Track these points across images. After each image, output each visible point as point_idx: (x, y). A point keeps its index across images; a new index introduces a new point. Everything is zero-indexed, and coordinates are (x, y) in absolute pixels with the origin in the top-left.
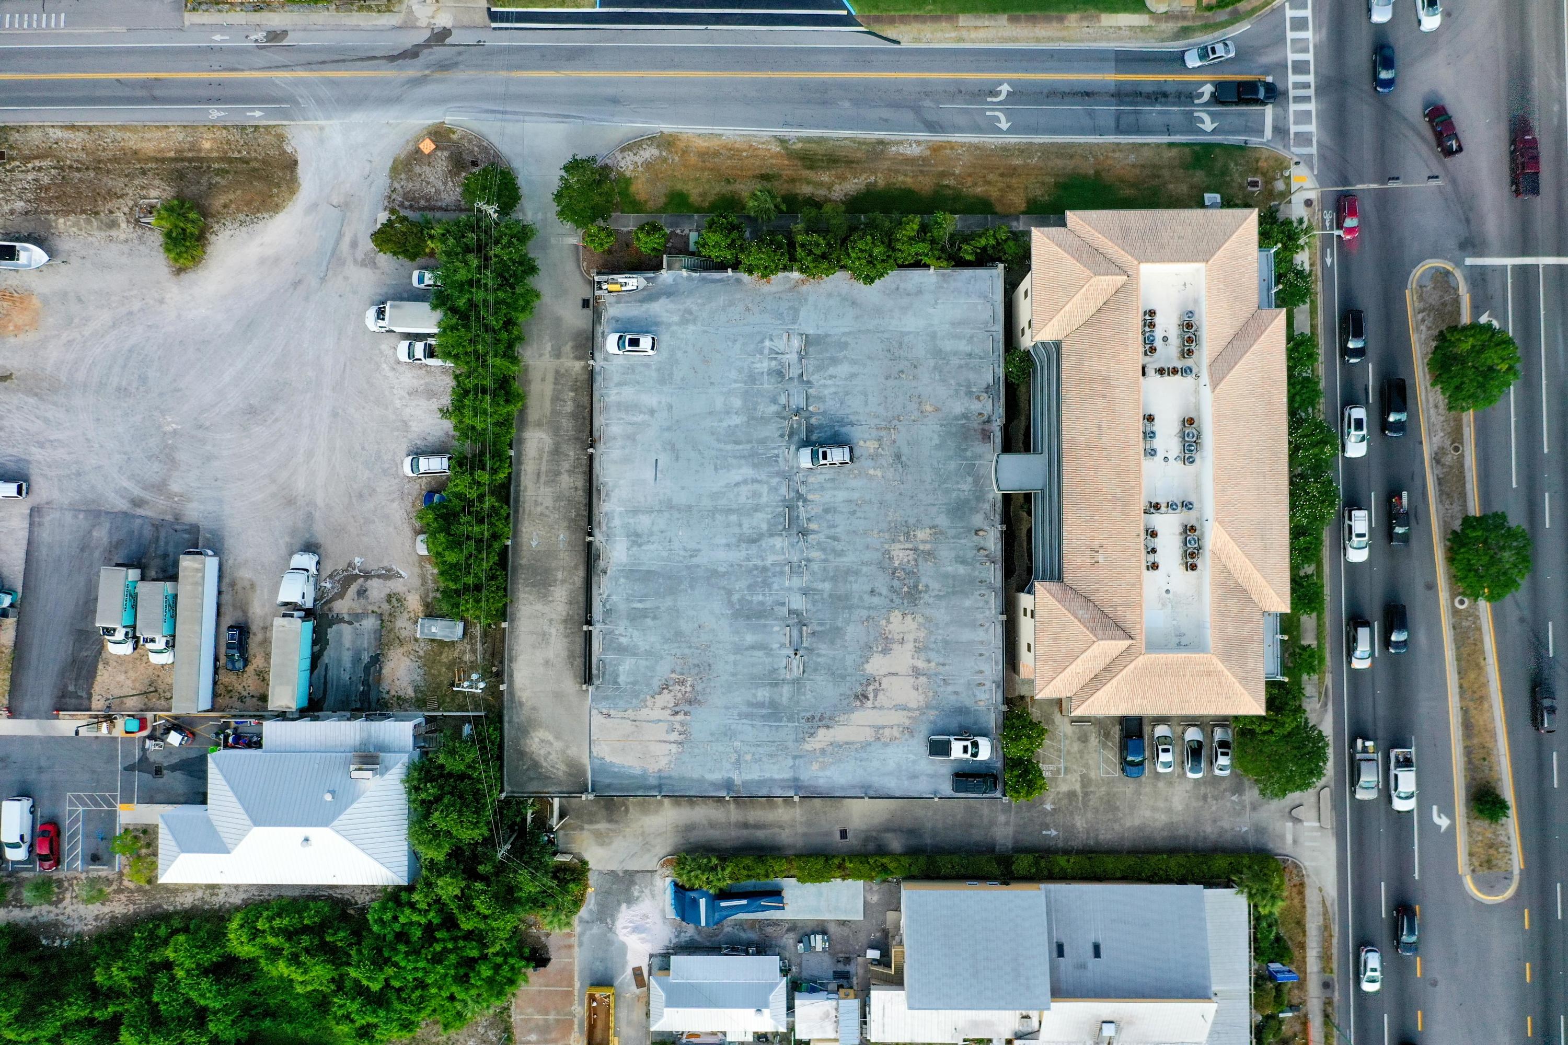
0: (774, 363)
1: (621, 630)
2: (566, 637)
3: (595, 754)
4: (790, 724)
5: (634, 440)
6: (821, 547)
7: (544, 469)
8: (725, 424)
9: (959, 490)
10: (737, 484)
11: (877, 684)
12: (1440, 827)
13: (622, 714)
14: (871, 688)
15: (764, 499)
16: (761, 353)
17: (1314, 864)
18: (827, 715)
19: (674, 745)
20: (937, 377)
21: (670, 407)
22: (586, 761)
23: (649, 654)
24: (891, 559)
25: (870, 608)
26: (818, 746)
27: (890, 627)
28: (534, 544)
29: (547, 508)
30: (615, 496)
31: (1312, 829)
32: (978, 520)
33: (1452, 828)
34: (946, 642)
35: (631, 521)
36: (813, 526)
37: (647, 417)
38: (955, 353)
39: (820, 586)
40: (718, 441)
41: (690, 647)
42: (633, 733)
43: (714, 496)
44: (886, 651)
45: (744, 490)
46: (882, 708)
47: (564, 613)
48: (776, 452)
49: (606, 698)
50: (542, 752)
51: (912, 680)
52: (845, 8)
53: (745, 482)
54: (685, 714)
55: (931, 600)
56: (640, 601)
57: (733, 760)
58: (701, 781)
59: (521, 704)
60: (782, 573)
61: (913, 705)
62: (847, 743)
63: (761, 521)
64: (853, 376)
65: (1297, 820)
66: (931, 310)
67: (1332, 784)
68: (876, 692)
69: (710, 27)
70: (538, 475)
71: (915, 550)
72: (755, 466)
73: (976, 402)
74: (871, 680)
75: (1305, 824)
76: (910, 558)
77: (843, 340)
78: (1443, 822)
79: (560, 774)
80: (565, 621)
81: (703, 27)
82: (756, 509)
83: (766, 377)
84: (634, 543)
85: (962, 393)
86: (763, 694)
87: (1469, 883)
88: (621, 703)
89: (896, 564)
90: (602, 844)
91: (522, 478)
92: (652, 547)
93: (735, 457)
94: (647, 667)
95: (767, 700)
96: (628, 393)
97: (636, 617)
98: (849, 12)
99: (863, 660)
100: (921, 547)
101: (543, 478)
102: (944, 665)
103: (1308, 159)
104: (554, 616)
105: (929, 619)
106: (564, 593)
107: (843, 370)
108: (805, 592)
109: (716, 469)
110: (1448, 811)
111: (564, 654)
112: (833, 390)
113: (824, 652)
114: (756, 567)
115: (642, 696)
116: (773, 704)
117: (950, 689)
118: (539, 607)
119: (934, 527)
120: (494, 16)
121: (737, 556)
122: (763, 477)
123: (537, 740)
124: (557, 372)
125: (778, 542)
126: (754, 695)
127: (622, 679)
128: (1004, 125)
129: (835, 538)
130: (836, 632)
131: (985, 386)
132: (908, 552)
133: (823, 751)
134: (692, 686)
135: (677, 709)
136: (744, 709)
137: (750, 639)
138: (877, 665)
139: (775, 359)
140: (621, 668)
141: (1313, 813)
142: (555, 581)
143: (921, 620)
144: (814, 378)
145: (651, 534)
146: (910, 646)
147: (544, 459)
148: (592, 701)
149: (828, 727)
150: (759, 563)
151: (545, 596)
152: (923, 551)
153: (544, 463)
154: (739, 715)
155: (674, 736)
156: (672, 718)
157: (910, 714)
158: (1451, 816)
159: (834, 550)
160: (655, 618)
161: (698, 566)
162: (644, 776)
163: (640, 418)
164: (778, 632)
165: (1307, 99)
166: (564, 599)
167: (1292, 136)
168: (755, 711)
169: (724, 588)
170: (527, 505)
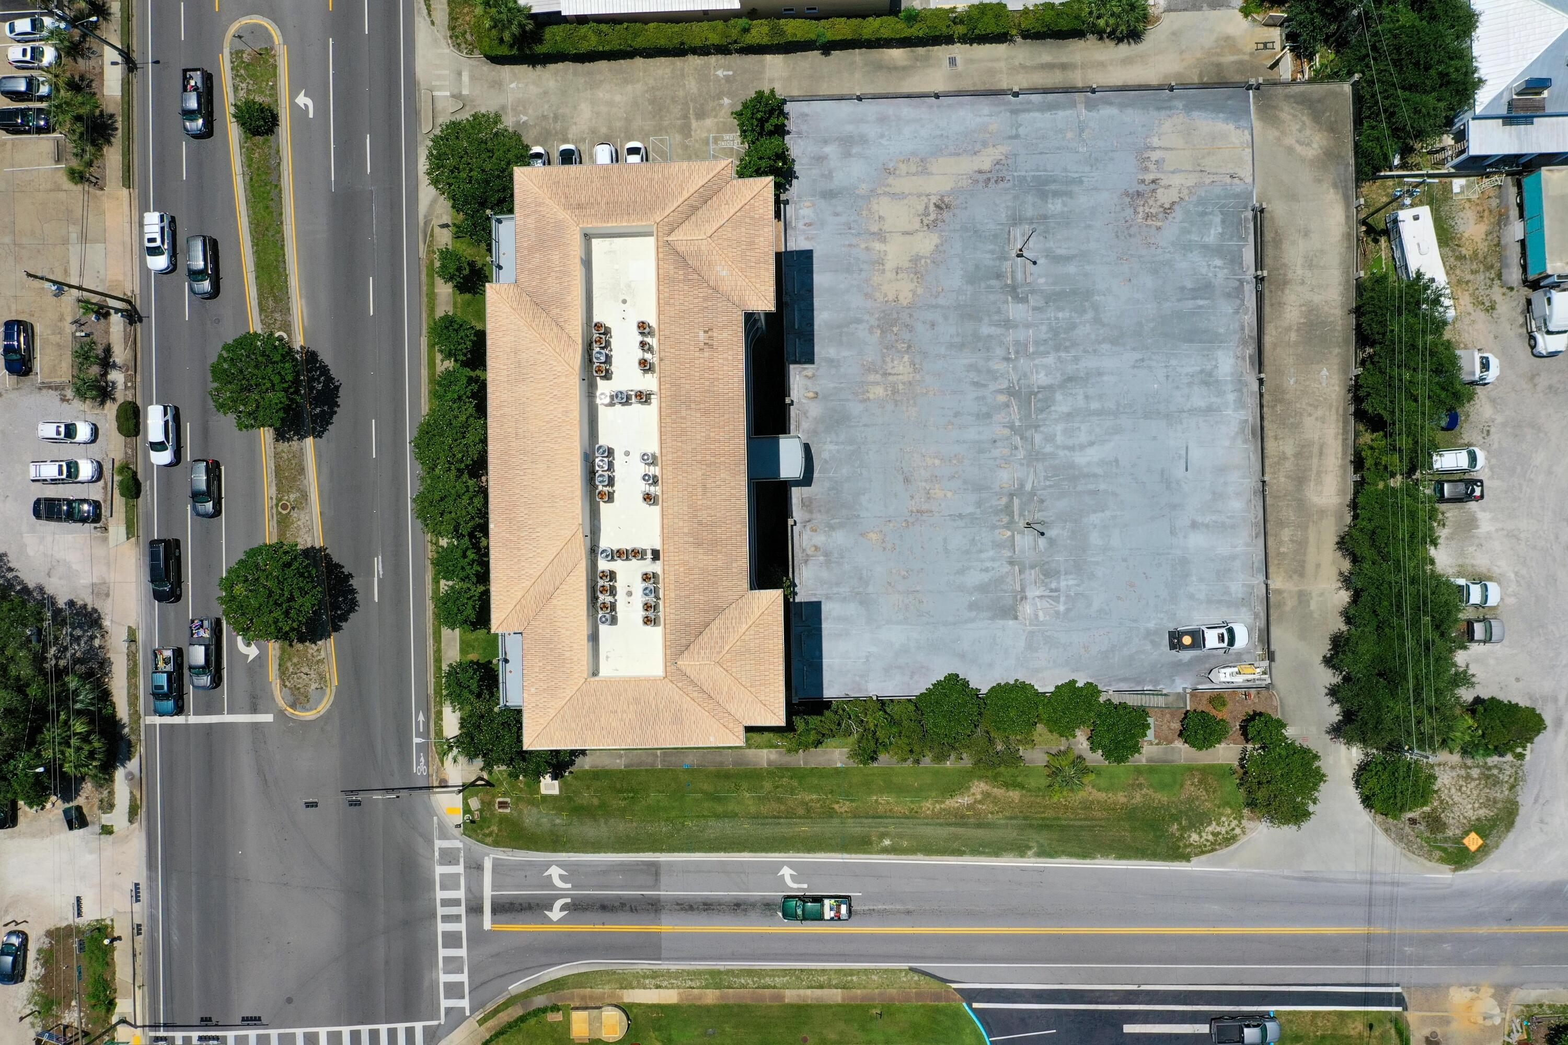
0: (1054, 585)
1: (1221, 274)
2: (1285, 265)
3: (1247, 132)
4: (1023, 173)
5: (1214, 493)
6: (993, 375)
7: (1315, 461)
8: (1108, 513)
9: (837, 443)
10: (1092, 444)
11: (926, 222)
12: (305, 95)
13: (1216, 178)
14: (932, 217)
15: (1059, 428)
16: (1067, 596)
17: (439, 51)
18: (981, 184)
19: (1155, 145)
20: (864, 572)
21: (1173, 533)
22: (1257, 124)
23: (1187, 248)
24: (913, 363)
25: (936, 307)
26: (990, 150)
27: (912, 286)
28: (1325, 372)
29: (1310, 415)
30: (1234, 427)
31: (440, 88)
32: (815, 410)
33: (293, 95)
34: (848, 270)
35: (1213, 399)
36: (1002, 398)
37: (1199, 519)
38: (844, 600)
39: (993, 330)
40: (1115, 494)
41: (1141, 256)
42: (1203, 157)
43: (1118, 430)
44: (916, 260)
45: (1083, 438)
46: (919, 195)
47: (1287, 292)
48: (1048, 483)
49: (1237, 196)
50: (1308, 132)
51: (886, 227)
52: (975, 1011)
53: (1082, 447)
54: (1143, 181)
55: (866, 317)
56: (1200, 307)
57: (1087, 131)
58: (1122, 106)
59: (1335, 186)
60: (1037, 343)
61: (885, 200)
62: (959, 154)
63: (1062, 404)
64: (962, 572)
65: (457, 96)
66: (873, 649)
67: (419, 138)
68: (927, 214)
69: (1135, 987)
70: (1321, 453)
71: (886, 374)
72: (1072, 466)
73: (819, 544)
74: (932, 226)
75: (448, 94)
76: (890, 365)
77: (973, 614)
78: (302, 100)
79: (1286, 108)
80: (1286, 283)
81: (1143, 987)
82: (1069, 416)
83: (1062, 569)
84: (1210, 374)
85: (836, 555)
86: (1055, 206)
87: (277, 37)
88: (1218, 190)
89: (906, 358)
90: (1228, 38)
91: (1340, 449)
92: (1190, 370)
93: (1095, 475)
94: (1189, 232)
95: (1050, 201)
96: (1223, 546)
97: (1204, 289)
98: (970, 1006)
99: (941, 248)
100: (878, 377)
101: (1315, 450)
102: (850, 245)
103: (444, 836)
104: (1299, 289)
105: (867, 296)
106: (1288, 316)
107: (975, 578)
108: (1008, 324)
109: (1117, 461)
110: (298, 113)
111: (1286, 245)
112: (984, 556)
113: (988, 256)
114: (1066, 349)
115: (1194, 198)
116: (1043, 196)
117: (843, 219)
118: (1317, 299)
119: (864, 401)
120: (1399, 1000)
121: (1089, 363)
122: (1061, 453)
123: (1315, 145)
124: (1302, 575)
125: (1041, 378)
126: (1064, 205)
127: (1218, 219)
128: (786, 872)
129: (976, 384)
130: (972, 279)
131: (810, 563)
132: (893, 372)
133: (985, 144)
134: (1136, 212)
135: (1153, 186)
136: (1076, 189)
137: (1071, 269)
138: (926, 243)
139: (1052, 590)
140: (1220, 230)
141: (440, 105)
142: (1298, 330)
143: (878, 295)
144: (1006, 568)
145: (1190, 384)
146: (890, 265)
147: (1315, 471)
148: (1252, 192)
149: (980, 172)
150: (1063, 354)
151: (1310, 311)
152: (877, 372)
153: (1314, 467)
154: (1081, 182)
155: (1155, 155)
156: (1158, 176)
157: (887, 189)
158: (293, 105)
159: (979, 371)
160: (1183, 289)
161: (1134, 349)
162: (1188, 108)
163: (1208, 519)
164: (1040, 276)
165: (446, 903)
166: (1288, 308)
167: (462, 860)
168: (1063, 188)
169: (1104, 325)
170: (1334, 417)
